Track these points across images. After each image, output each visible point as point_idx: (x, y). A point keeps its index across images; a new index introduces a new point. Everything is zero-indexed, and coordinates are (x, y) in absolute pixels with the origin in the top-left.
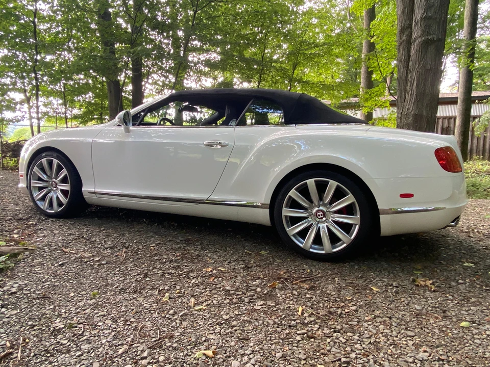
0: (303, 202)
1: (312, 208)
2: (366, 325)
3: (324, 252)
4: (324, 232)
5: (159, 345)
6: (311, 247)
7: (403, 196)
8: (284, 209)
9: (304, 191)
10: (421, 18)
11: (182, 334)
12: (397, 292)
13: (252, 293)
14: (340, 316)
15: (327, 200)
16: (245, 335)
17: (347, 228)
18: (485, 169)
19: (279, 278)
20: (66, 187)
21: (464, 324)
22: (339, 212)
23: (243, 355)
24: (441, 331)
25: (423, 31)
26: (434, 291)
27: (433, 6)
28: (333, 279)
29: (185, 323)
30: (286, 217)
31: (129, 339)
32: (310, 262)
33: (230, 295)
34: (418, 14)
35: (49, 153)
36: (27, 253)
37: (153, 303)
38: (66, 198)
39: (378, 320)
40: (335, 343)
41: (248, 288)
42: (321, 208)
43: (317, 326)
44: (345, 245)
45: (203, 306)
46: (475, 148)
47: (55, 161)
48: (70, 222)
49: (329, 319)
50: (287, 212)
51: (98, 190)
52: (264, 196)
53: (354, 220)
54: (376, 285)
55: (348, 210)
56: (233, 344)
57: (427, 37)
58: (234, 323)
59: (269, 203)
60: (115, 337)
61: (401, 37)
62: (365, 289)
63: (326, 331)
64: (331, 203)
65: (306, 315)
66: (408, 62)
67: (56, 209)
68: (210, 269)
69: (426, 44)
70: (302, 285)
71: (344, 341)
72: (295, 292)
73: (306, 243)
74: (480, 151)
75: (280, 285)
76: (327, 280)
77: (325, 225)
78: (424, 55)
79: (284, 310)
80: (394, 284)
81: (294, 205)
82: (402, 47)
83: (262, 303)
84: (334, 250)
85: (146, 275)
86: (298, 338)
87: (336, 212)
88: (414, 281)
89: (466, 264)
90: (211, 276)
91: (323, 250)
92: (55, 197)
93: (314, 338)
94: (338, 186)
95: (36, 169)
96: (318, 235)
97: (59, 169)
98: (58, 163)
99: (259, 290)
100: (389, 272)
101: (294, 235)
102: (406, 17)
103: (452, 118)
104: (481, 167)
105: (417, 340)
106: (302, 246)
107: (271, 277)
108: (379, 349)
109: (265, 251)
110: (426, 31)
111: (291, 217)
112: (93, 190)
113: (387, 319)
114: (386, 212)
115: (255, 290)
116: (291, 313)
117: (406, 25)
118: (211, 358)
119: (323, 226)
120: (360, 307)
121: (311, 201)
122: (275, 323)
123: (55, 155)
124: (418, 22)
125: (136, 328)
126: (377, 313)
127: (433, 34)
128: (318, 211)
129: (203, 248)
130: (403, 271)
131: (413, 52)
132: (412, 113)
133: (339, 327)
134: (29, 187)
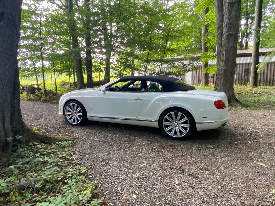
0: (170, 120)
1: (173, 122)
2: (188, 158)
3: (178, 137)
4: (178, 130)
5: (131, 163)
6: (173, 135)
7: (204, 117)
8: (164, 122)
9: (170, 116)
10: (227, 23)
11: (136, 161)
12: (200, 149)
13: (154, 150)
14: (181, 156)
15: (178, 119)
16: (154, 161)
17: (185, 129)
18: (265, 91)
19: (162, 146)
20: (81, 114)
21: (217, 158)
22: (183, 123)
23: (154, 165)
24: (210, 159)
25: (228, 30)
26: (213, 149)
27: (232, 17)
28: (180, 146)
29: (136, 159)
30: (164, 125)
31: (122, 163)
32: (173, 140)
33: (148, 151)
34: (225, 21)
35: (73, 101)
36: (76, 140)
37: (125, 153)
38: (81, 118)
39: (192, 157)
40: (179, 162)
41: (153, 149)
42: (176, 122)
43: (174, 158)
44: (185, 134)
45: (140, 154)
46: (262, 79)
47: (76, 105)
48: (83, 128)
49: (178, 157)
50: (165, 123)
51: (93, 115)
52: (156, 118)
53: (187, 126)
54: (194, 147)
55: (185, 123)
56: (151, 163)
57: (229, 33)
58: (150, 158)
59: (158, 120)
60: (118, 162)
61: (218, 31)
62: (190, 149)
63: (176, 160)
64: (180, 120)
65: (171, 156)
66: (222, 43)
67: (76, 123)
68: (139, 143)
69: (229, 36)
70: (170, 148)
71: (181, 162)
72: (167, 150)
73: (171, 134)
74: (264, 81)
75: (163, 148)
76: (178, 146)
77: (178, 127)
78: (229, 41)
79: (164, 155)
80: (200, 147)
81: (167, 121)
82: (219, 35)
83: (158, 153)
84: (181, 136)
85: (120, 146)
86: (169, 161)
87: (182, 123)
88: (207, 146)
89: (228, 140)
90: (140, 146)
91: (177, 136)
92: (76, 118)
93: (173, 161)
94: (182, 114)
95: (67, 107)
96: (175, 131)
97: (77, 108)
98: (77, 106)
99: (156, 149)
100: (200, 143)
101: (167, 131)
102: (220, 21)
103: (250, 64)
104: (263, 90)
105: (202, 161)
106: (170, 135)
107: (160, 145)
108: (190, 164)
109: (157, 137)
110: (229, 29)
111: (166, 125)
112: (91, 115)
113: (195, 157)
114: (198, 123)
115: (155, 150)
116: (167, 155)
117: (220, 25)
118: (146, 166)
119: (177, 128)
120: (188, 154)
121: (173, 119)
122: (162, 158)
123: (76, 102)
124: (225, 25)
125: (123, 160)
126: (192, 155)
127: (232, 31)
128: (176, 123)
129: (135, 136)
130: (204, 143)
131: (223, 39)
132: (223, 69)
133: (180, 159)
134: (64, 114)
